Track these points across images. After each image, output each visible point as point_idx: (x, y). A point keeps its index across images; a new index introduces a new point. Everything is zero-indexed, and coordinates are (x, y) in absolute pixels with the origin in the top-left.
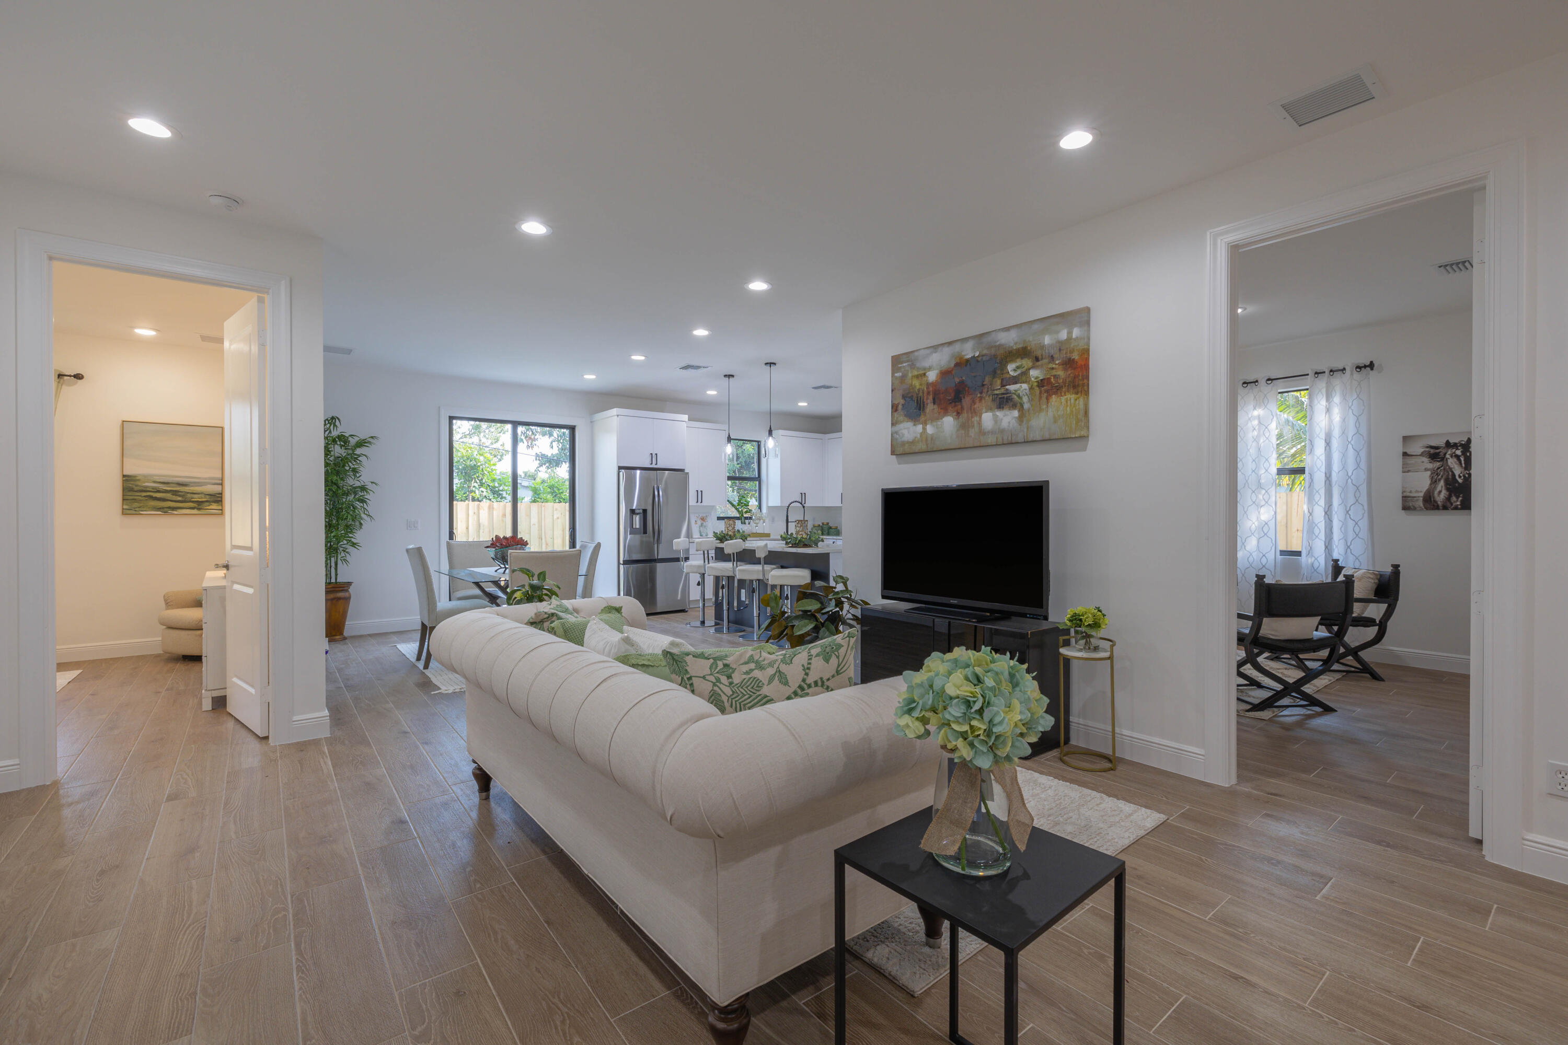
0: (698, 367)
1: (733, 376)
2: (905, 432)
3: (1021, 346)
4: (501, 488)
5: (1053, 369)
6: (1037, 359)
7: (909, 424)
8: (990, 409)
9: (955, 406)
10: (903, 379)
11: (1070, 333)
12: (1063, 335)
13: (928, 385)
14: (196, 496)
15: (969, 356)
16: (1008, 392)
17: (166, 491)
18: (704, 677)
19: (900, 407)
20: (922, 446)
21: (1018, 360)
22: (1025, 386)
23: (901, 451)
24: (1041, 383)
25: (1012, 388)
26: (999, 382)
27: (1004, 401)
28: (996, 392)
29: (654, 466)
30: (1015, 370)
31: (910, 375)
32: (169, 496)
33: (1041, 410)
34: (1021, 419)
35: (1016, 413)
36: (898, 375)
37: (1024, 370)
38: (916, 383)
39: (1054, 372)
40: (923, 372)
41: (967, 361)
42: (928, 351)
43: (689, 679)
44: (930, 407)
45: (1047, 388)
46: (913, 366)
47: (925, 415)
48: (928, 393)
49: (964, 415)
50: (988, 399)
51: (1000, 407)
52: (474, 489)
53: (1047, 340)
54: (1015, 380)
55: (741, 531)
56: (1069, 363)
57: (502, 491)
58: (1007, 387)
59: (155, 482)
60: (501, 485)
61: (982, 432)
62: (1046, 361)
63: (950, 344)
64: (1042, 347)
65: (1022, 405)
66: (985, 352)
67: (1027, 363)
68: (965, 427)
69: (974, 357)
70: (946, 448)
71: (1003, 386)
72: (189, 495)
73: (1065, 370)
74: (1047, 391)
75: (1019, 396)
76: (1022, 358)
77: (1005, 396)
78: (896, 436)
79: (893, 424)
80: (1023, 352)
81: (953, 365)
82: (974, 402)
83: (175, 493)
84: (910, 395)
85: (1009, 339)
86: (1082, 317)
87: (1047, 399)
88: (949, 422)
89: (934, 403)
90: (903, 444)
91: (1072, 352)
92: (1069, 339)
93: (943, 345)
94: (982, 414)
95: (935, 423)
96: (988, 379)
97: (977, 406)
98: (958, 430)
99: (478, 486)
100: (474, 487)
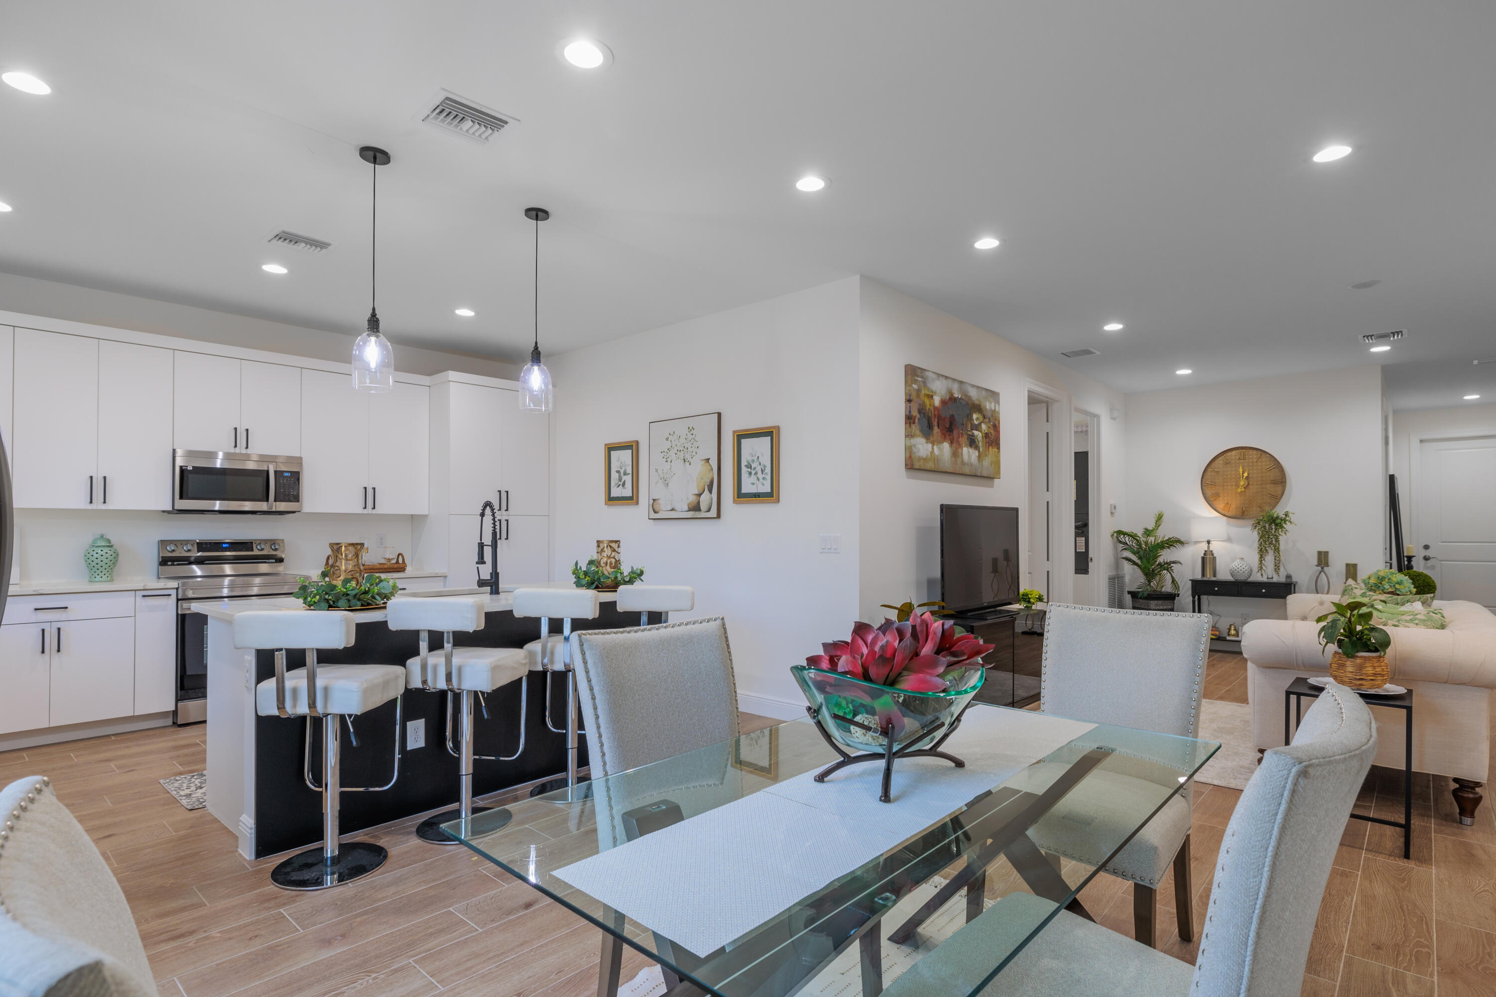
2: (919, 447)
3: (979, 403)
5: (991, 428)
6: (984, 417)
7: (920, 440)
8: (965, 445)
9: (949, 435)
10: (917, 390)
11: (995, 406)
12: (993, 406)
13: (936, 408)
16: (973, 435)
19: (914, 420)
20: (930, 465)
22: (980, 434)
23: (914, 465)
25: (975, 432)
26: (969, 425)
27: (971, 442)
28: (968, 433)
30: (976, 420)
31: (923, 392)
33: (985, 455)
34: (979, 457)
35: (976, 452)
38: (927, 401)
40: (931, 394)
41: (955, 398)
42: (934, 376)
44: (936, 430)
45: (987, 439)
46: (925, 384)
47: (933, 435)
48: (936, 416)
49: (954, 445)
50: (965, 437)
51: (970, 445)
53: (988, 406)
54: (977, 428)
56: (994, 426)
61: (963, 463)
62: (987, 420)
63: (947, 378)
64: (987, 410)
65: (978, 448)
66: (964, 397)
67: (981, 417)
68: (953, 454)
69: (958, 397)
70: (945, 470)
71: (972, 430)
73: (993, 430)
74: (987, 442)
75: (977, 440)
76: (981, 413)
77: (973, 438)
80: (980, 409)
81: (947, 398)
82: (959, 436)
84: (922, 411)
85: (973, 394)
86: (997, 397)
87: (989, 448)
88: (945, 447)
89: (938, 427)
90: (915, 458)
92: (995, 410)
93: (943, 376)
94: (963, 447)
95: (939, 446)
96: (965, 420)
97: (960, 439)
98: (951, 457)
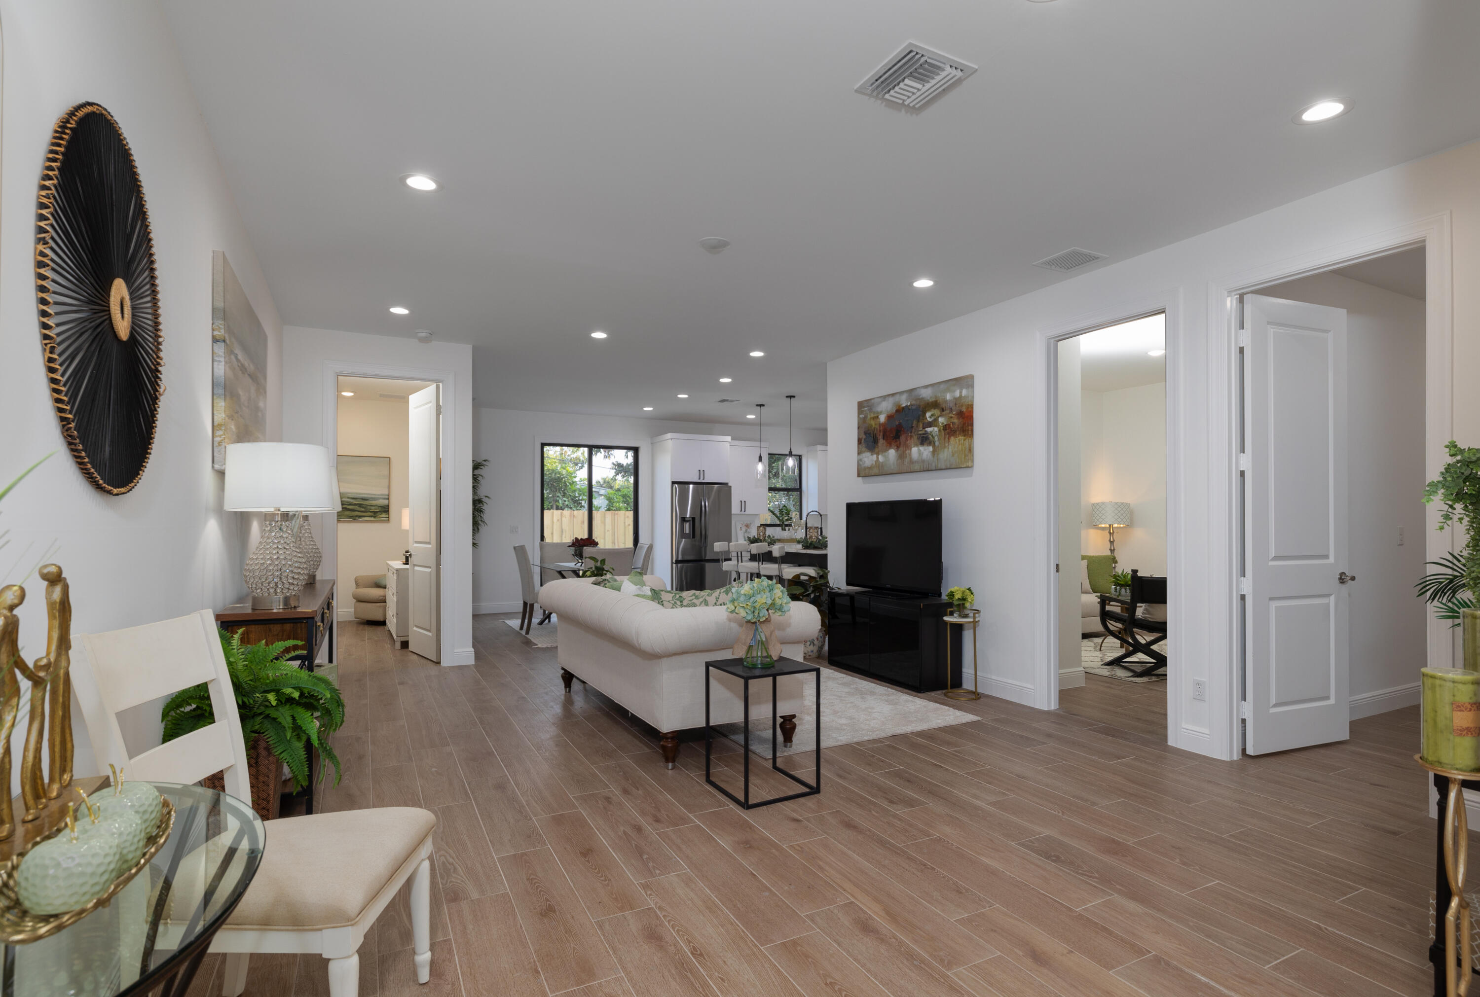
0: (732, 401)
1: (763, 405)
2: (866, 459)
3: (934, 400)
4: (581, 498)
5: (951, 417)
6: (943, 410)
7: (868, 454)
8: (916, 445)
9: (896, 441)
10: (865, 417)
11: (961, 392)
12: (957, 394)
13: (880, 425)
14: (373, 508)
15: (904, 405)
16: (926, 433)
17: (355, 504)
18: (669, 601)
19: (863, 440)
20: (876, 471)
21: (933, 410)
22: (936, 429)
23: (863, 473)
24: (946, 427)
25: (929, 430)
26: (921, 425)
27: (925, 440)
28: (920, 433)
30: (930, 417)
31: (869, 417)
32: (356, 508)
33: (945, 447)
34: (934, 452)
35: (931, 448)
36: (862, 416)
37: (935, 417)
38: (873, 423)
39: (952, 420)
40: (876, 415)
41: (903, 408)
42: (879, 400)
43: (662, 602)
44: (881, 442)
45: (949, 431)
46: (871, 410)
47: (878, 447)
48: (880, 431)
49: (901, 448)
50: (915, 437)
51: (922, 444)
52: (558, 499)
53: (949, 397)
54: (930, 425)
55: (771, 536)
56: (960, 414)
57: (582, 500)
58: (926, 429)
59: (348, 498)
60: (580, 495)
61: (912, 462)
62: (948, 411)
63: (893, 395)
64: (946, 401)
65: (934, 443)
66: (914, 402)
67: (937, 412)
68: (901, 457)
69: (907, 406)
70: (891, 472)
71: (924, 428)
72: (369, 507)
73: (958, 418)
74: (948, 433)
75: (932, 436)
76: (935, 409)
77: (925, 436)
78: (861, 463)
79: (859, 454)
80: (934, 404)
81: (894, 411)
82: (907, 440)
83: (360, 505)
84: (869, 432)
85: (927, 394)
86: (969, 381)
87: (949, 439)
88: (892, 452)
89: (884, 438)
90: (865, 468)
91: (962, 406)
92: (961, 396)
93: (889, 395)
94: (911, 448)
95: (884, 454)
96: (915, 423)
97: (908, 442)
98: (897, 460)
99: (561, 497)
100: (558, 496)
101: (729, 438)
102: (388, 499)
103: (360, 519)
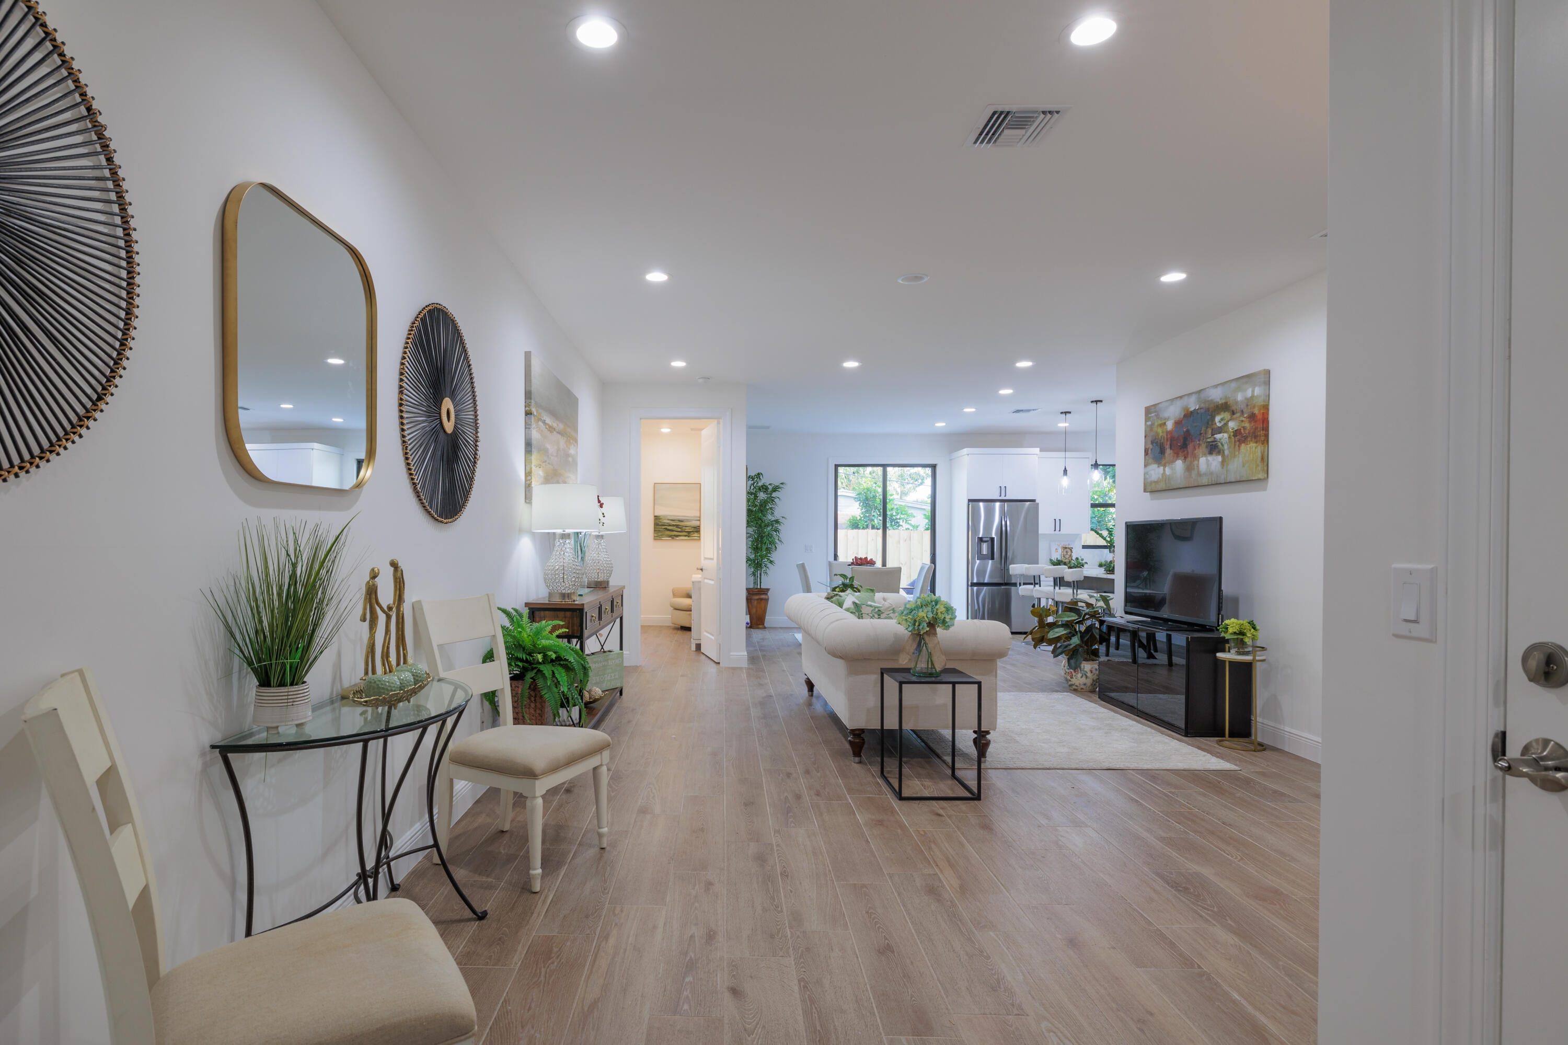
0: (1028, 411)
1: (1070, 413)
2: (1152, 472)
3: (1223, 401)
4: (898, 517)
5: (1242, 421)
6: (1233, 413)
7: (1155, 466)
8: (1205, 455)
9: (1184, 451)
10: (1152, 425)
11: (1253, 391)
12: (1249, 393)
13: (1167, 432)
14: (687, 528)
15: (1192, 409)
16: (1215, 441)
17: (673, 525)
19: (1150, 451)
20: (1162, 486)
21: (1222, 413)
22: (1226, 435)
23: (1153, 489)
24: (1236, 433)
25: (1218, 436)
26: (1210, 431)
27: (1213, 448)
28: (1209, 440)
29: (1003, 498)
30: (1220, 422)
31: (1156, 424)
32: (674, 528)
33: (1235, 456)
34: (1222, 463)
35: (1220, 458)
36: (1149, 423)
37: (1225, 422)
38: (1160, 430)
39: (1243, 425)
40: (1164, 421)
41: (1191, 412)
42: (1167, 404)
43: (862, 614)
44: (1168, 452)
45: (1240, 437)
46: (1158, 416)
47: (1165, 459)
48: (1167, 440)
49: (1189, 459)
50: (1204, 446)
51: (1211, 453)
52: (873, 518)
53: (1240, 397)
54: (1220, 430)
55: (1080, 559)
56: (1252, 417)
57: (899, 519)
58: (1215, 436)
59: (668, 520)
60: (898, 514)
61: (1199, 475)
62: (1238, 415)
63: (1181, 397)
64: (1237, 402)
65: (1224, 452)
66: (1202, 405)
67: (1226, 415)
68: (1189, 469)
69: (1195, 410)
70: (1178, 486)
71: (1213, 435)
72: (684, 528)
73: (1250, 422)
74: (1239, 441)
75: (1222, 444)
76: (1225, 412)
77: (1214, 443)
78: (1147, 476)
79: (1145, 466)
80: (1225, 407)
81: (1182, 416)
82: (1195, 449)
83: (677, 526)
84: (1155, 441)
85: (1217, 395)
86: (1265, 377)
87: (1239, 446)
88: (1179, 464)
89: (1171, 448)
90: (1151, 483)
91: (1254, 407)
92: (1253, 396)
93: (1177, 398)
94: (1199, 458)
95: (1170, 466)
96: (1203, 429)
97: (1196, 451)
98: (1185, 472)
99: (876, 516)
100: (874, 516)
101: (1037, 450)
102: (700, 520)
103: (677, 538)
